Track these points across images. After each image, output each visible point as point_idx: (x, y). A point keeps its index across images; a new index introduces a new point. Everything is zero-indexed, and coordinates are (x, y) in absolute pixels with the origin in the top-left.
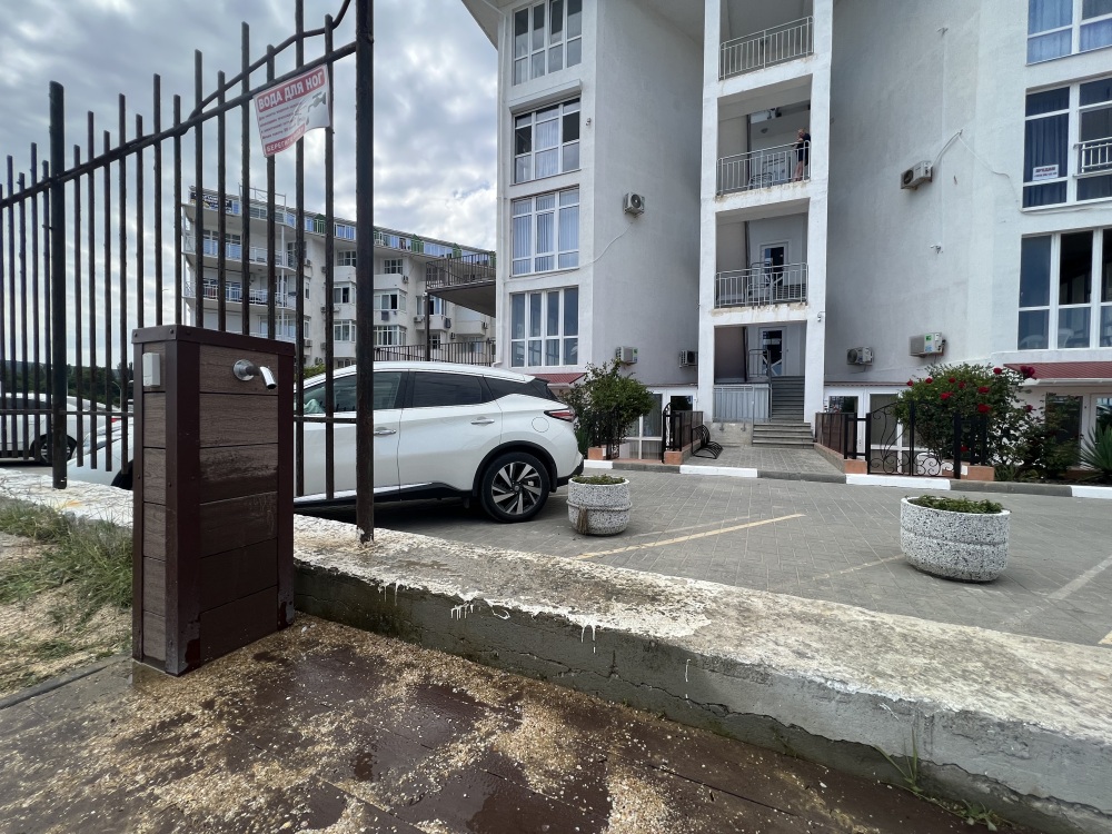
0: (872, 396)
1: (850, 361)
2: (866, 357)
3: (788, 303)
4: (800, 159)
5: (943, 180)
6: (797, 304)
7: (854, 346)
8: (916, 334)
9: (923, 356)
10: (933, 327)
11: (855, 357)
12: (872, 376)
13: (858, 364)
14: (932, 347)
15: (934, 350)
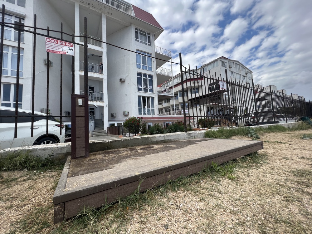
0: (118, 123)
1: (112, 116)
2: (115, 115)
3: (100, 101)
4: (101, 69)
5: (126, 82)
6: (101, 102)
7: (112, 113)
8: (124, 111)
9: (125, 115)
10: (126, 110)
11: (112, 115)
12: (116, 119)
13: (113, 117)
14: (127, 113)
15: (127, 114)
